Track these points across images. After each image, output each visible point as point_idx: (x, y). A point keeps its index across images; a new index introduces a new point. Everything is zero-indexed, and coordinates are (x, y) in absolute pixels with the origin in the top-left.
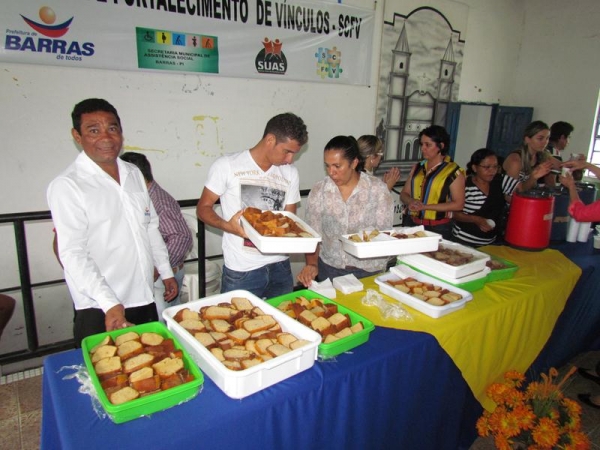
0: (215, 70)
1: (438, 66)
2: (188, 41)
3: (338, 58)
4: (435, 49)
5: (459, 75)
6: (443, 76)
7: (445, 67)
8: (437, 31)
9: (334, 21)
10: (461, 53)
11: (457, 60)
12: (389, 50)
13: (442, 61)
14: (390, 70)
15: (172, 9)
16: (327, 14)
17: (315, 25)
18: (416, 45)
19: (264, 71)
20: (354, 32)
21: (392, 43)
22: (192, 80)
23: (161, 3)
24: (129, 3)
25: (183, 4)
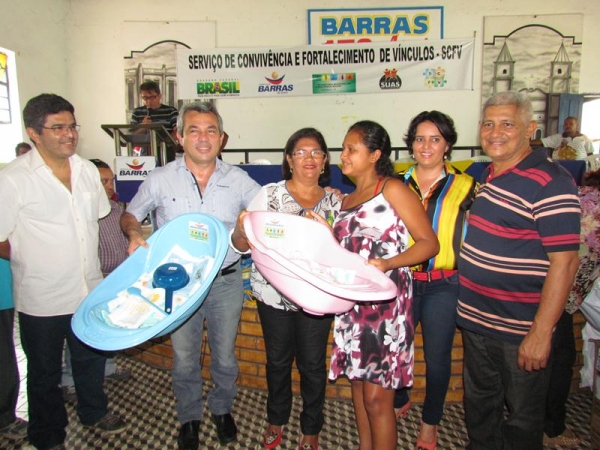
0: (354, 91)
1: (549, 67)
2: (339, 77)
3: (442, 74)
4: (543, 54)
5: (579, 71)
6: (556, 74)
7: (556, 67)
8: (543, 40)
9: (437, 50)
10: (578, 53)
11: (573, 59)
12: (491, 62)
13: (553, 63)
14: (492, 76)
15: (331, 62)
16: (432, 47)
17: (422, 56)
18: (519, 55)
19: (385, 88)
20: (456, 55)
21: (494, 57)
22: (342, 97)
23: (325, 60)
24: (310, 63)
25: (337, 59)
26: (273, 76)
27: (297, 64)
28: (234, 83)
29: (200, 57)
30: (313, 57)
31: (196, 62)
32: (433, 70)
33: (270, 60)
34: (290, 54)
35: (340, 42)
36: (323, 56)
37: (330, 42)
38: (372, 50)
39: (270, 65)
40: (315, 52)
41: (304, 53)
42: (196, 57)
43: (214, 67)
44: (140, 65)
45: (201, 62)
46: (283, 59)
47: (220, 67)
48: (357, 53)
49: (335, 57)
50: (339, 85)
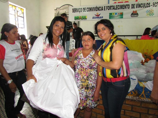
0: (122, 18)
2: (118, 13)
3: (152, 12)
9: (151, 4)
15: (115, 9)
16: (149, 3)
17: (146, 6)
19: (133, 17)
22: (118, 20)
23: (113, 9)
24: (109, 10)
25: (117, 8)
26: (97, 14)
27: (105, 10)
28: (85, 16)
29: (76, 9)
30: (110, 8)
31: (74, 10)
32: (149, 10)
33: (96, 9)
34: (102, 7)
35: (118, 3)
36: (113, 7)
37: (115, 3)
38: (129, 5)
39: (96, 11)
40: (110, 6)
41: (107, 7)
42: (74, 9)
43: (80, 12)
44: (59, 12)
45: (76, 10)
46: (100, 9)
47: (81, 12)
48: (124, 6)
49: (117, 7)
50: (118, 16)
